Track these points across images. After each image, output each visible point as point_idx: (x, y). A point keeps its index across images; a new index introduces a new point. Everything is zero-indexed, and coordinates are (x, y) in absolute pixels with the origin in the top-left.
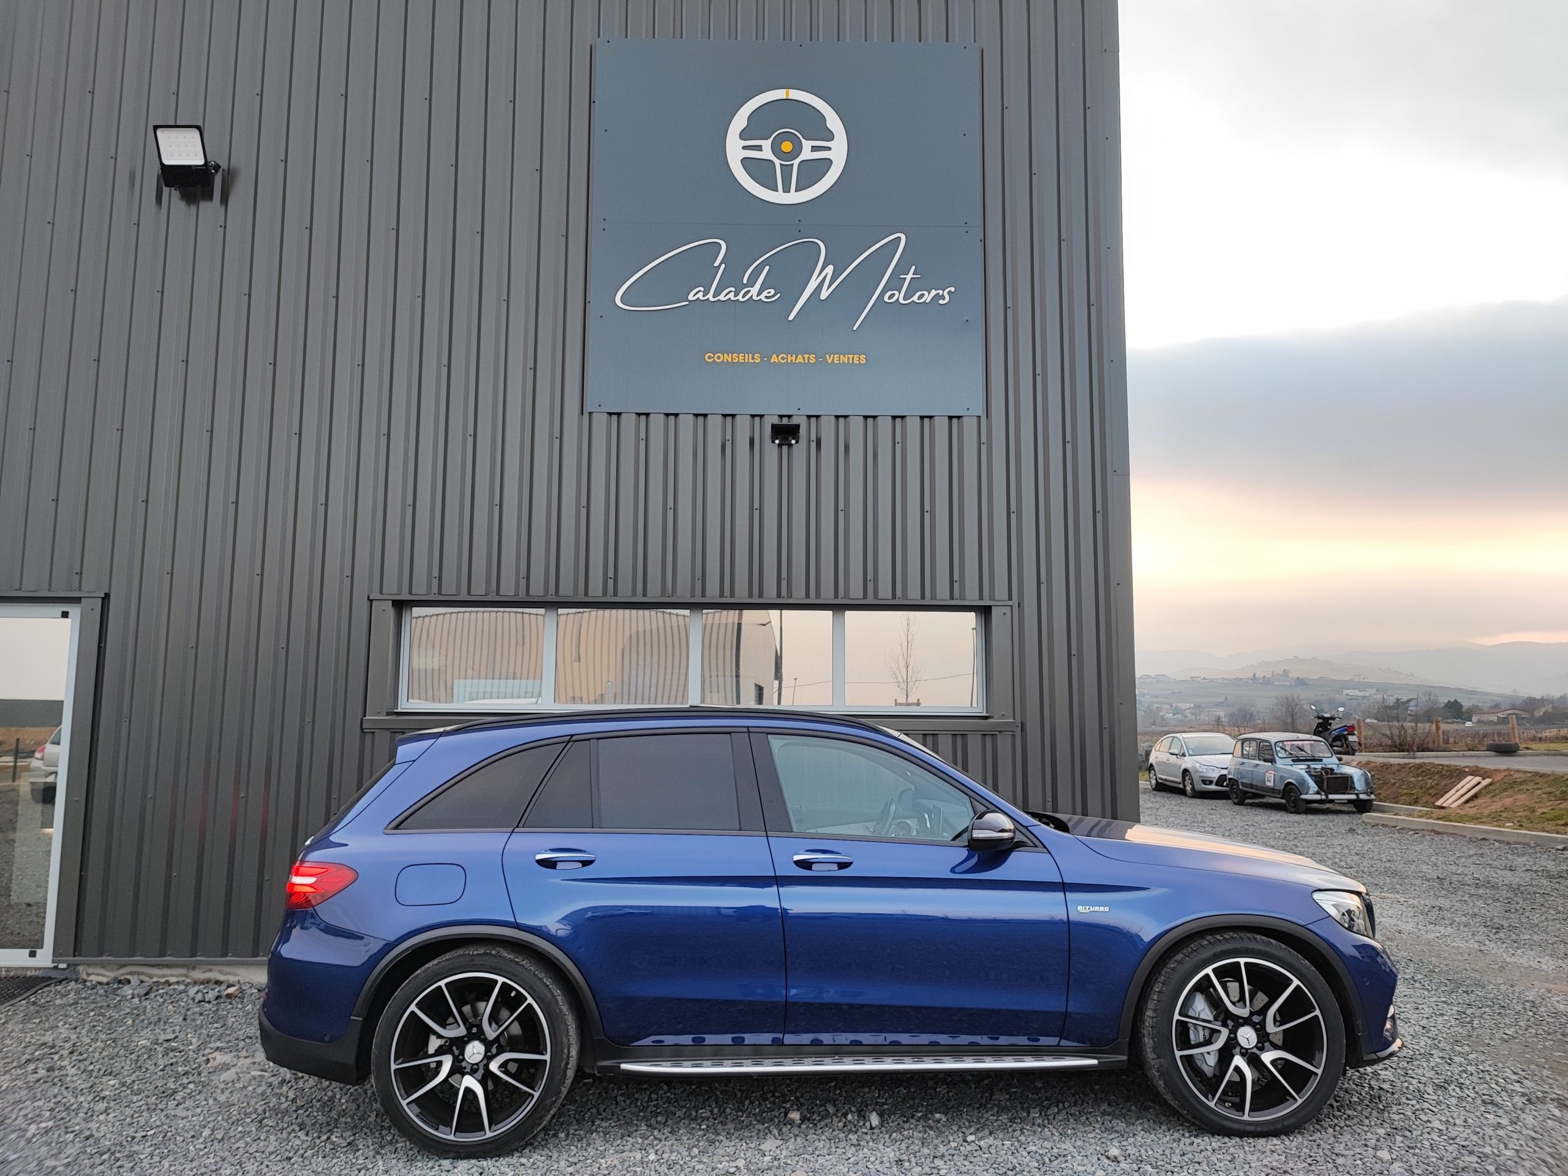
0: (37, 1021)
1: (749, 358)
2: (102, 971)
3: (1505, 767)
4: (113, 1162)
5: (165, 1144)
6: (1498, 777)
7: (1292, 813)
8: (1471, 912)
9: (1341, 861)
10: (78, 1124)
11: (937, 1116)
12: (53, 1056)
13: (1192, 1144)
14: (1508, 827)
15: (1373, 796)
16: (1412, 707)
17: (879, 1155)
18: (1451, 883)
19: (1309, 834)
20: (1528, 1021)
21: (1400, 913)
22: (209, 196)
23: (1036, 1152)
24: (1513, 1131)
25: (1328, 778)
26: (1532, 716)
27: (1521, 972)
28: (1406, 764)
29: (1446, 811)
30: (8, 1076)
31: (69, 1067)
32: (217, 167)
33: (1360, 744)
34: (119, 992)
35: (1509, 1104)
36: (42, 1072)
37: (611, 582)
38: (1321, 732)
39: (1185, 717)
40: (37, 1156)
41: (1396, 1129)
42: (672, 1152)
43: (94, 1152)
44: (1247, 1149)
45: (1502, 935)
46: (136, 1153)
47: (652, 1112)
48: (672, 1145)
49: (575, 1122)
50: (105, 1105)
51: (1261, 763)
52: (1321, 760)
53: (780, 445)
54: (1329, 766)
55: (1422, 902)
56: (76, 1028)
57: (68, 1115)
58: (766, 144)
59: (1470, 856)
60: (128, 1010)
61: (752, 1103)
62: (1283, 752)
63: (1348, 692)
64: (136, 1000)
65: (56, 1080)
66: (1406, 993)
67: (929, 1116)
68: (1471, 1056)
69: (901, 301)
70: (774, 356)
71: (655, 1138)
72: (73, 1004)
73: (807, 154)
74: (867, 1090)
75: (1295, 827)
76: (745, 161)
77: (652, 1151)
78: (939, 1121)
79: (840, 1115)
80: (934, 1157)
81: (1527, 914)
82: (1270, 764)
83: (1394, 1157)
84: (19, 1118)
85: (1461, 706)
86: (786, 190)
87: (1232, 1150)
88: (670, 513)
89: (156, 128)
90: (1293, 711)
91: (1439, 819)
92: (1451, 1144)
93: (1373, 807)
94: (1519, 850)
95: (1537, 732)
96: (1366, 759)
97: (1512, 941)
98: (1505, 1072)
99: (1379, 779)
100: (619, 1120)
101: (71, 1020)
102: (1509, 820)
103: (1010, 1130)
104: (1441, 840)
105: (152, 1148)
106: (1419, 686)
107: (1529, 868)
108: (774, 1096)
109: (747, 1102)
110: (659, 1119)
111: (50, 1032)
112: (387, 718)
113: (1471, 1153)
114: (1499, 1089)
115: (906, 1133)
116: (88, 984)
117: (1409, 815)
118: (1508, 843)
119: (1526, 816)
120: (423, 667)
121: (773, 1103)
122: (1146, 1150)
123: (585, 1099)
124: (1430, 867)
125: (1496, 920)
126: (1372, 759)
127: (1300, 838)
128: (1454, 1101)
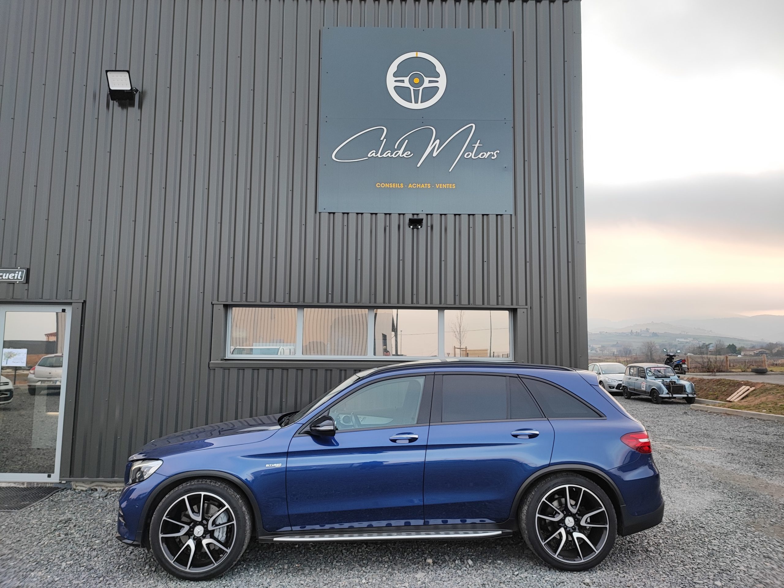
0: (55, 509)
1: (397, 186)
2: (83, 485)
3: (761, 382)
4: (105, 582)
5: (128, 573)
6: (758, 387)
7: (655, 403)
8: (748, 457)
9: (681, 429)
10: (85, 562)
11: (499, 562)
12: (66, 528)
13: (624, 577)
14: (764, 412)
15: (695, 396)
16: (711, 348)
17: (473, 581)
18: (737, 441)
19: (664, 415)
20: (782, 514)
21: (713, 456)
22: (133, 105)
23: (549, 581)
24: (780, 572)
25: (673, 387)
26: (772, 352)
27: (776, 489)
28: (711, 379)
29: (732, 403)
30: (46, 538)
31: (75, 533)
32: (137, 91)
33: (688, 369)
34: (92, 495)
35: (777, 558)
36: (63, 536)
37: (330, 296)
38: (669, 363)
39: (597, 352)
40: (68, 578)
41: (723, 570)
42: (373, 579)
43: (95, 576)
44: (651, 579)
45: (764, 469)
46: (116, 577)
47: (360, 558)
48: (373, 575)
49: (323, 563)
50: (96, 553)
51: (639, 378)
52: (669, 377)
53: (413, 229)
54: (673, 380)
55: (723, 451)
56: (74, 513)
57: (79, 557)
58: (406, 79)
59: (745, 427)
60: (98, 505)
61: (408, 554)
62: (650, 373)
63: (679, 339)
64: (101, 499)
65: (70, 540)
66: (720, 500)
67: (495, 562)
68: (756, 533)
69: (473, 157)
70: (410, 184)
71: (364, 572)
72: (71, 501)
73: (426, 84)
74: (463, 548)
75: (657, 411)
76: (396, 88)
77: (363, 578)
78: (500, 564)
79: (451, 561)
80: (500, 583)
81: (776, 458)
82: (644, 379)
83: (723, 584)
84: (56, 559)
85: (736, 347)
86: (416, 102)
87: (644, 580)
88: (359, 262)
89: (107, 71)
90: (651, 349)
91: (729, 407)
92: (750, 578)
93: (695, 401)
94: (770, 424)
95: (775, 361)
96: (692, 376)
97: (770, 472)
98: (773, 541)
99: (698, 387)
100: (345, 562)
101: (71, 509)
102: (764, 408)
103: (535, 569)
104: (731, 418)
105: (123, 575)
106: (714, 337)
107: (775, 433)
108: (418, 551)
109: (406, 554)
110: (364, 562)
111: (62, 515)
112: (221, 362)
113: (760, 583)
114: (771, 550)
115: (485, 570)
116: (77, 491)
117: (714, 405)
118: (764, 420)
119: (773, 407)
120: (238, 337)
121: (418, 554)
122: (602, 580)
123: (326, 552)
124: (726, 433)
125: (761, 461)
126: (695, 377)
127: (660, 417)
128: (749, 556)
